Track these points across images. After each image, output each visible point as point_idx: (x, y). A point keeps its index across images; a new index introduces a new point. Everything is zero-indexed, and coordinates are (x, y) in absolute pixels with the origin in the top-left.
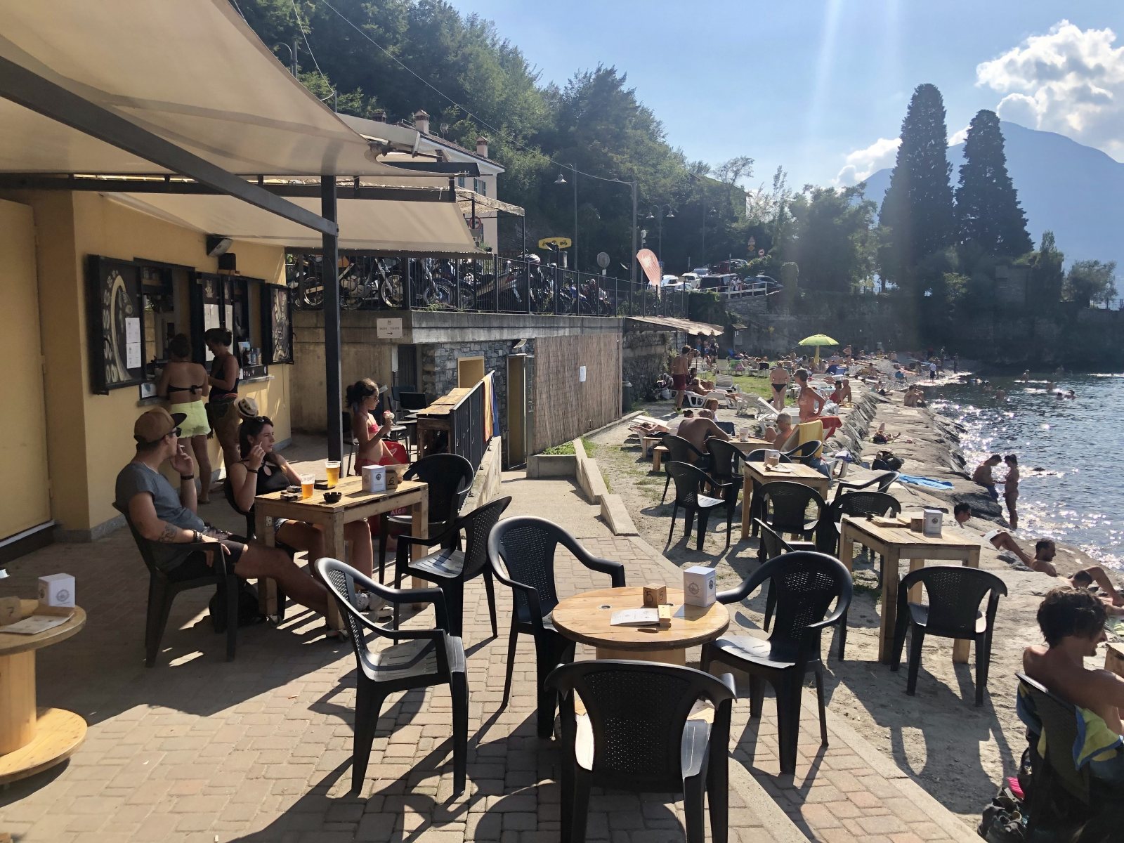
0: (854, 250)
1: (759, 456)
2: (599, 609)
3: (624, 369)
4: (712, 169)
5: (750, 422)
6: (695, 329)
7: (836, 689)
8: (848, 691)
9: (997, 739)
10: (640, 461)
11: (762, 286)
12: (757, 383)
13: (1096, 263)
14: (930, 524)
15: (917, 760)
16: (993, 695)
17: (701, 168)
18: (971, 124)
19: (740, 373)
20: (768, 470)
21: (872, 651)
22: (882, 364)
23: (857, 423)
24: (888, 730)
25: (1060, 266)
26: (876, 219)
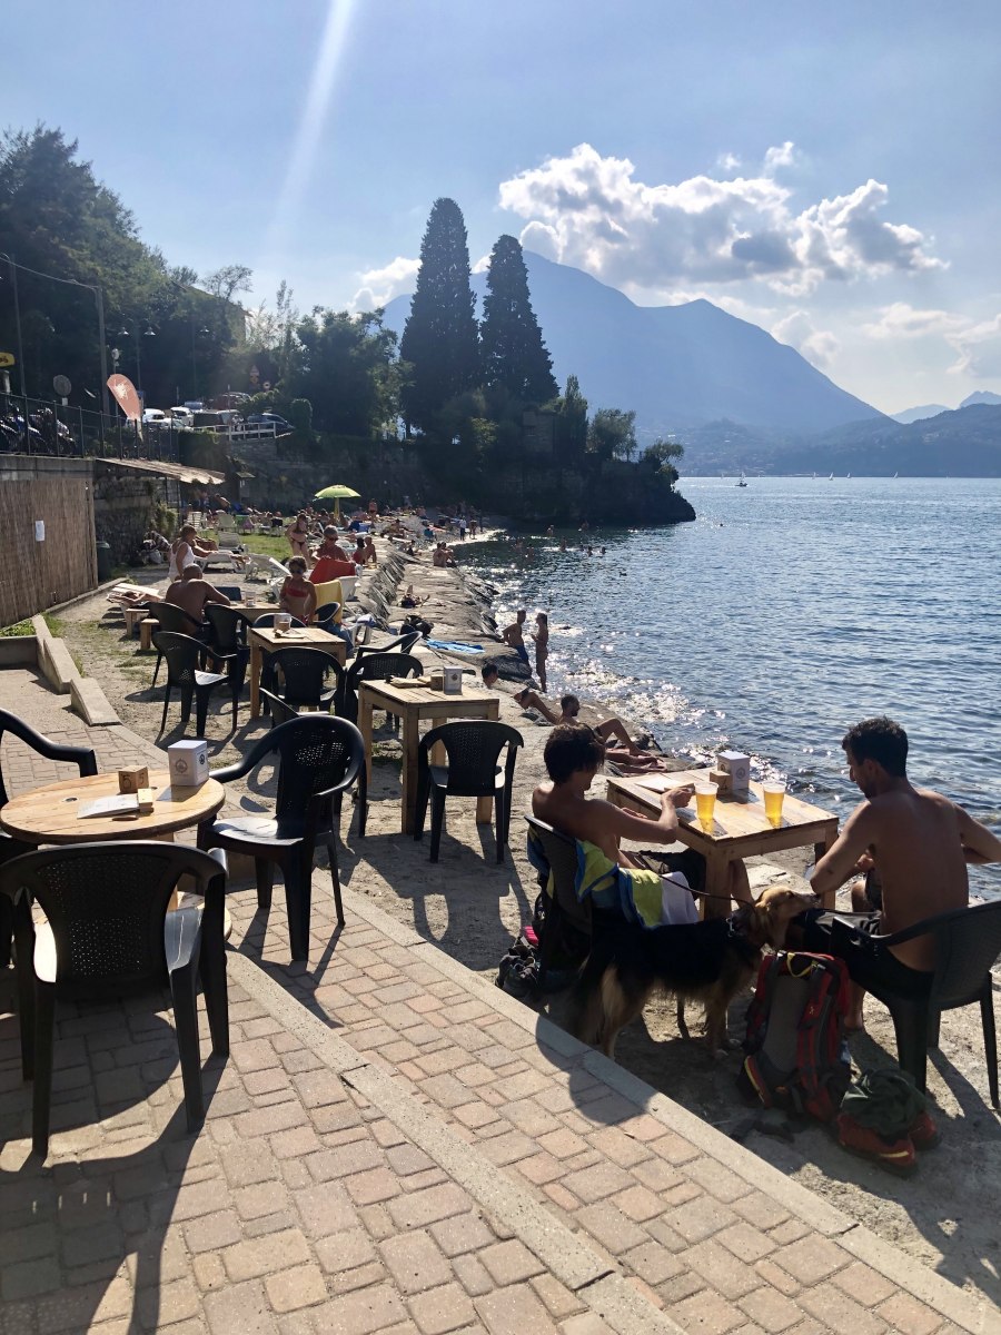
0: (374, 388)
1: (268, 622)
2: (62, 803)
3: (97, 526)
4: (200, 277)
5: (261, 588)
6: (188, 477)
7: (356, 868)
8: (369, 868)
9: (516, 892)
10: (124, 639)
11: (270, 427)
12: (270, 543)
13: (618, 412)
14: (450, 681)
15: (439, 926)
16: (514, 850)
17: (187, 276)
18: (494, 250)
19: (248, 531)
20: (278, 636)
21: (396, 823)
22: (409, 520)
23: (383, 586)
24: (410, 901)
25: (584, 413)
26: (397, 352)
